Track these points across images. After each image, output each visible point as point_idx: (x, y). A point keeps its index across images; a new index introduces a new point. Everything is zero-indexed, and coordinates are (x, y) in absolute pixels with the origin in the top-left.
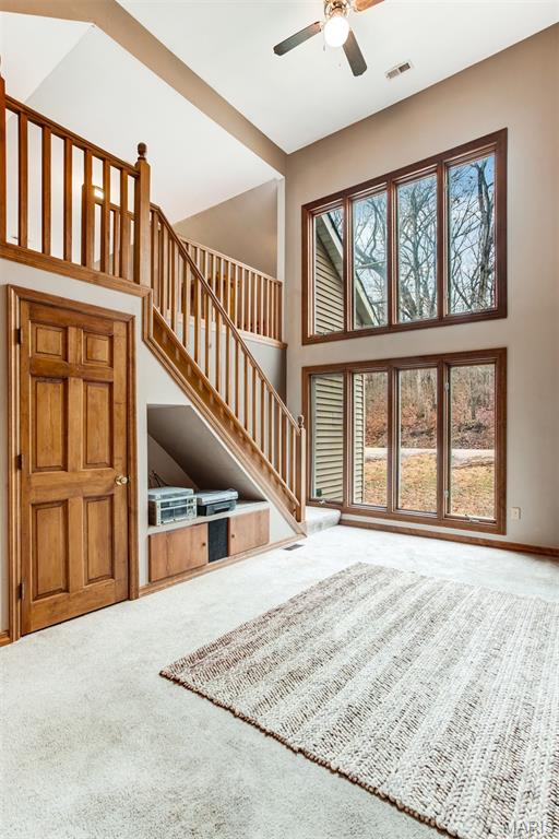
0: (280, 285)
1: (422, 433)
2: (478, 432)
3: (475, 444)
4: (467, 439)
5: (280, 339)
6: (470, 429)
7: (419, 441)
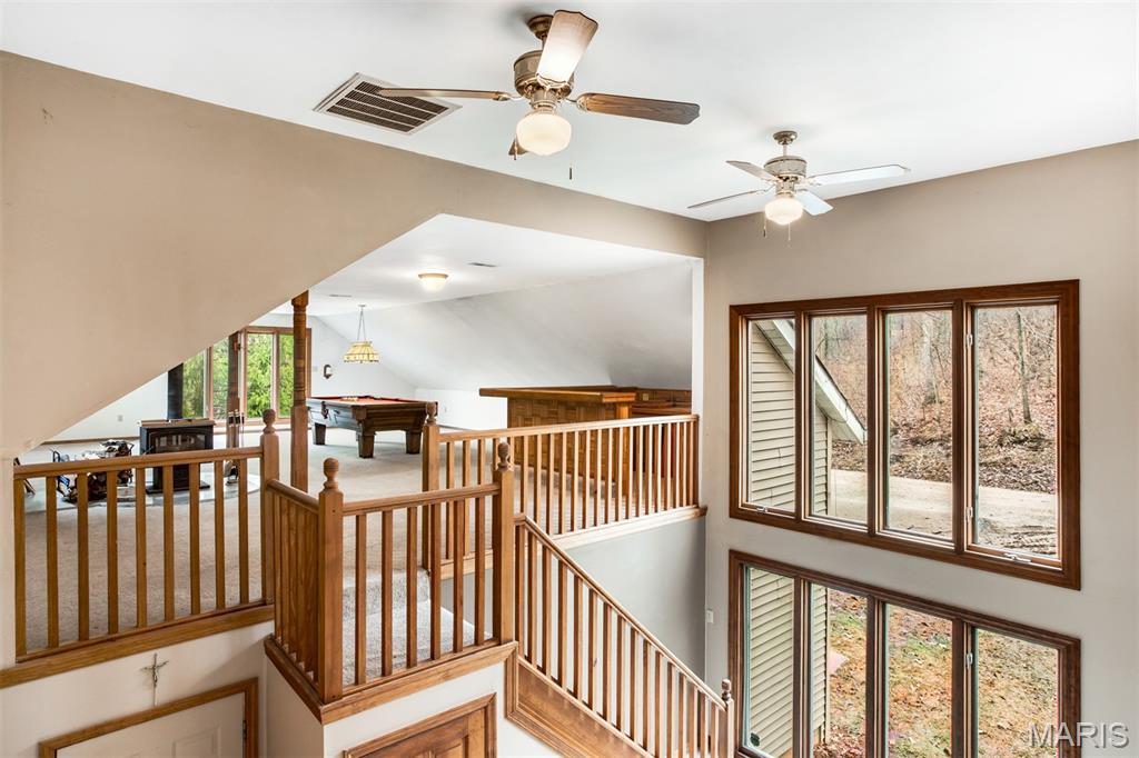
1: (932, 441)
2: (1035, 449)
3: (1030, 472)
4: (1015, 461)
5: (695, 502)
6: (1021, 442)
7: (925, 457)
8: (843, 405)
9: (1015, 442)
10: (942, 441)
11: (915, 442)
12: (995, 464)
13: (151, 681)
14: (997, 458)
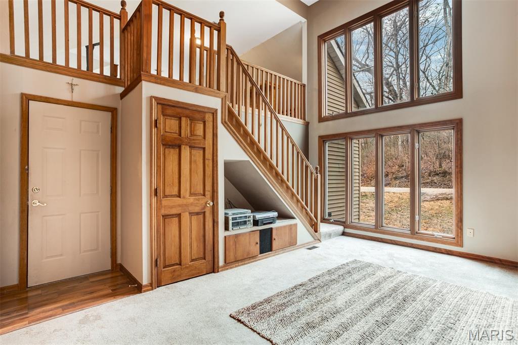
0: (304, 86)
1: (402, 177)
2: (443, 176)
3: (441, 185)
4: (436, 181)
5: (304, 119)
6: (438, 174)
7: (399, 183)
8: (365, 101)
9: (435, 175)
10: (406, 177)
11: (396, 178)
12: (427, 183)
13: (71, 90)
14: (428, 181)
